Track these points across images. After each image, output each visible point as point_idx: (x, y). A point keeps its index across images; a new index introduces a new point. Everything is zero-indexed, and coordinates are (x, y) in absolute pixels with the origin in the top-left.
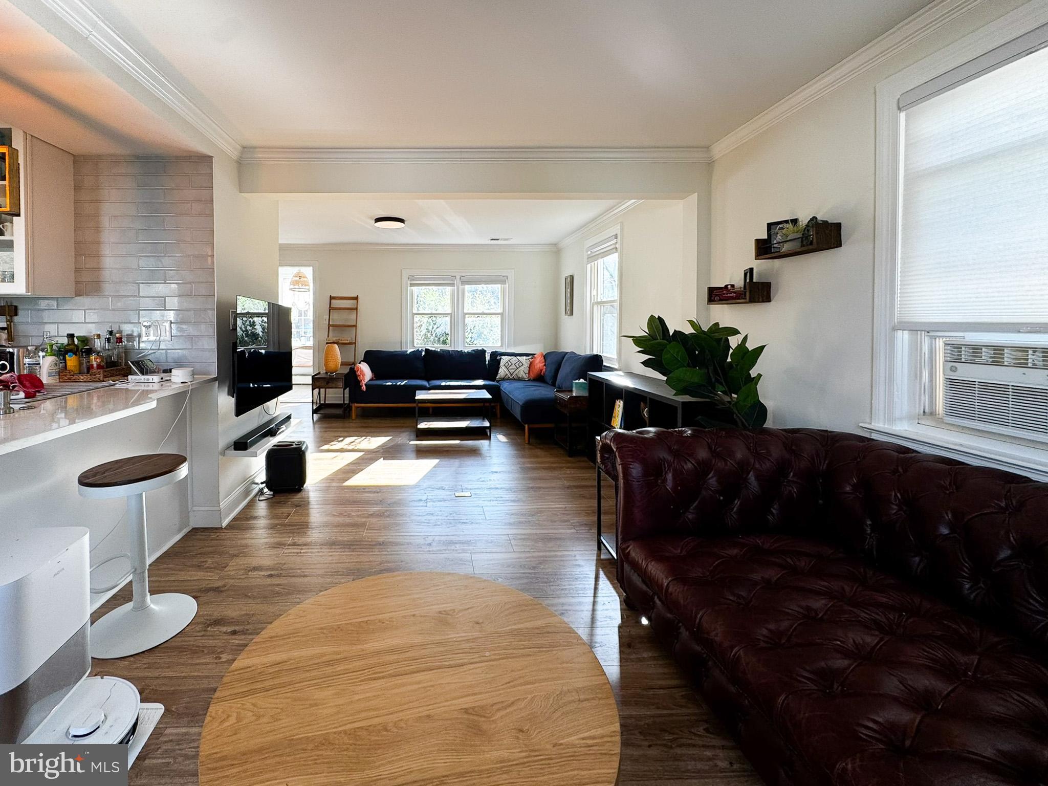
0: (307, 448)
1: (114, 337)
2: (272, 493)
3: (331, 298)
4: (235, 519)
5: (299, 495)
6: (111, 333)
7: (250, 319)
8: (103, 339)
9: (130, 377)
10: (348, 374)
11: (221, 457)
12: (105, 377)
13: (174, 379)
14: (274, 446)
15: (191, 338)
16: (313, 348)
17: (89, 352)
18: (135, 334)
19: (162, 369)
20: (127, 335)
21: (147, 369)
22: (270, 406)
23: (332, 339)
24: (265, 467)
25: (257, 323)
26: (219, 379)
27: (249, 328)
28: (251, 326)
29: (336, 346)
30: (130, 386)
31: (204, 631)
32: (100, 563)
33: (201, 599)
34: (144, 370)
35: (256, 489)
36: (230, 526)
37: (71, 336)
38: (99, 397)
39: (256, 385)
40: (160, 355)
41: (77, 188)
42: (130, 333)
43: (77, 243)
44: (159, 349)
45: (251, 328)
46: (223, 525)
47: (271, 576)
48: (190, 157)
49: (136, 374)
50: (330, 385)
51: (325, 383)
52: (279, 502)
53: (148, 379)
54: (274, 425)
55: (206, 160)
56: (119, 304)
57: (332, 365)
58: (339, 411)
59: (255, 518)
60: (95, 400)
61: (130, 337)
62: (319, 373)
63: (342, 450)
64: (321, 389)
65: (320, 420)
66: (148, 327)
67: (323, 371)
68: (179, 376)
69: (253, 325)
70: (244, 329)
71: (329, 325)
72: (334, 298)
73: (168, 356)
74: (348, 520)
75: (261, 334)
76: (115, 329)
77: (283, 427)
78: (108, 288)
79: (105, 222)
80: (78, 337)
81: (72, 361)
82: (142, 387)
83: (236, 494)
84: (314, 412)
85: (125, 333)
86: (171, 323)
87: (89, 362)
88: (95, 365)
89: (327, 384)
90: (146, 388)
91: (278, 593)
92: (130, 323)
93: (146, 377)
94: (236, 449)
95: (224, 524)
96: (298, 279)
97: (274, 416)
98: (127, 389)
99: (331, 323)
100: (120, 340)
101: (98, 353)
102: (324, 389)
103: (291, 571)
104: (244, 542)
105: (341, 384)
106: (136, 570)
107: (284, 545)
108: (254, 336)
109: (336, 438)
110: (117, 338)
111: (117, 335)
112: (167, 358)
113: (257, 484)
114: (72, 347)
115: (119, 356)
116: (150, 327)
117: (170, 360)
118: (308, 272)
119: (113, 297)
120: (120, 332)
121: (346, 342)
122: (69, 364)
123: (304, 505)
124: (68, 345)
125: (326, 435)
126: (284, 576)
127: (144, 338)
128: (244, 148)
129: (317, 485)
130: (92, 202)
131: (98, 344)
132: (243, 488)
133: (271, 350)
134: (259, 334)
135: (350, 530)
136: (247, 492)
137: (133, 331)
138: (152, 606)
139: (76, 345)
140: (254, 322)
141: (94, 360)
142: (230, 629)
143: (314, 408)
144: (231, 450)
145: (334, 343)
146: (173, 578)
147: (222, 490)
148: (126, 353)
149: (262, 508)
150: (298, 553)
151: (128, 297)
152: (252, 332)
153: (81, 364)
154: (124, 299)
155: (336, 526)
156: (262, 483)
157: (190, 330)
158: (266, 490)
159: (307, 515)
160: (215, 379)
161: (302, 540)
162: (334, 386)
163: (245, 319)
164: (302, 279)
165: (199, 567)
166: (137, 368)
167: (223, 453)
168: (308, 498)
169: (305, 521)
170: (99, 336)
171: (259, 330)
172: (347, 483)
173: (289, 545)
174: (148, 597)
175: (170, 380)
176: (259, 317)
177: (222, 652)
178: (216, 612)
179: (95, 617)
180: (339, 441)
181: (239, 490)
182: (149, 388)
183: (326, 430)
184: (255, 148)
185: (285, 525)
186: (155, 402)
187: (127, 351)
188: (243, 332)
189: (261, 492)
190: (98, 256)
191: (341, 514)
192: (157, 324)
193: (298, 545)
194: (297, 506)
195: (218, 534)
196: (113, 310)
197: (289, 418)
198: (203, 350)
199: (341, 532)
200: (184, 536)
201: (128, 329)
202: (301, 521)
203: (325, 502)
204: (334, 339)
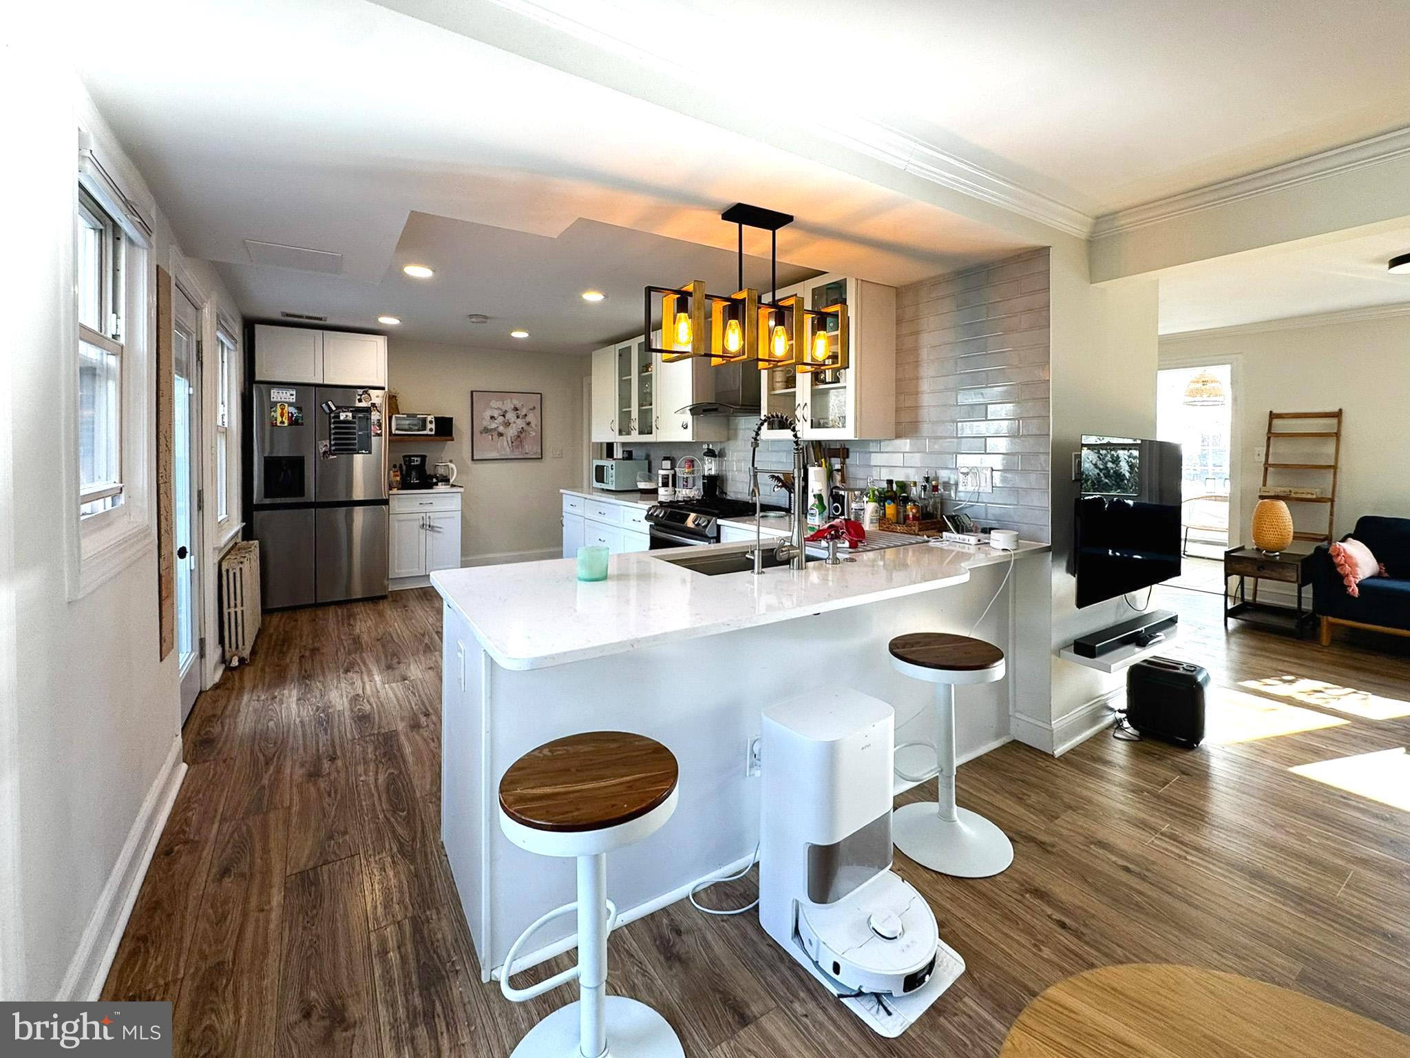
0: (1207, 679)
1: (931, 484)
2: (1136, 732)
3: (1273, 416)
4: (1072, 751)
5: (1189, 755)
6: (927, 479)
7: (1113, 452)
8: (919, 488)
9: (945, 534)
10: (1311, 556)
11: (1054, 657)
12: (920, 530)
13: (993, 544)
14: (1145, 661)
15: (1015, 491)
16: (1231, 500)
17: (907, 500)
18: (952, 482)
19: (980, 527)
20: (944, 483)
21: (963, 527)
22: (1138, 597)
23: (1272, 488)
24: (1125, 688)
25: (1122, 458)
26: (1055, 549)
27: (1110, 465)
28: (1113, 463)
29: (1282, 505)
30: (945, 545)
31: (1022, 895)
32: (906, 743)
33: (1020, 846)
34: (960, 529)
35: (1110, 718)
36: (1064, 758)
37: (890, 482)
38: (914, 551)
39: (1118, 554)
40: (979, 509)
41: (899, 321)
42: (946, 480)
43: (898, 381)
44: (977, 502)
45: (1114, 466)
46: (1055, 752)
47: (1127, 870)
48: (1019, 256)
49: (948, 530)
50: (1267, 573)
51: (1256, 568)
52: (1149, 753)
53: (964, 540)
54: (1143, 628)
55: (1041, 254)
56: (936, 447)
57: (1271, 538)
58: (1290, 624)
59: (1107, 763)
60: (910, 553)
61: (947, 485)
62: (1241, 549)
63: (1289, 701)
64: (1246, 578)
65: (1241, 630)
66: (966, 474)
67: (1251, 545)
68: (1000, 541)
69: (1116, 460)
70: (1102, 467)
71: (1267, 466)
72: (1280, 416)
73: (989, 511)
74: (1293, 843)
75: (1127, 475)
76: (932, 475)
77: (1161, 635)
78: (926, 429)
79: (924, 354)
80: (897, 482)
81: (890, 508)
82: (957, 548)
83: (1077, 715)
84: (1229, 613)
85: (941, 481)
86: (993, 470)
87: (905, 511)
88: (911, 516)
89: (1258, 569)
90: (960, 550)
91: (1137, 904)
92: (947, 468)
93: (961, 536)
94: (1077, 652)
95: (1059, 751)
96: (1200, 385)
97: (1146, 612)
98: (942, 549)
99: (1271, 461)
100: (935, 488)
101: (914, 502)
102: (1252, 579)
103: (1164, 881)
104: (1085, 793)
105: (1293, 575)
106: (942, 770)
107: (1156, 831)
108: (1119, 476)
109: (1277, 673)
110: (933, 486)
111: (934, 483)
112: (987, 514)
113: (1112, 709)
114: (889, 494)
115: (935, 508)
116: (968, 474)
117: (990, 516)
118: (1222, 374)
119: (930, 438)
120: (937, 479)
121: (1309, 496)
122: (888, 511)
123: (1200, 776)
124: (888, 491)
125: (1253, 661)
126: (1150, 883)
127: (961, 488)
128: (1097, 218)
129: (1228, 750)
130: (911, 334)
131: (915, 492)
132: (1090, 708)
133: (1145, 500)
134: (1124, 475)
135: (1302, 866)
136: (1095, 717)
137: (949, 478)
138: (959, 822)
139: (895, 493)
140: (1118, 457)
141: (911, 510)
142: (1057, 916)
143: (1229, 607)
144: (1068, 651)
145: (1277, 497)
146: (986, 798)
147: (1056, 703)
148: (942, 504)
149: (1118, 751)
150: (1180, 856)
151: (946, 438)
152: (1114, 472)
153: (898, 513)
154: (941, 441)
155: (1266, 845)
156: (1120, 711)
157: (1018, 481)
158: (1126, 724)
159: (1205, 797)
160: (1048, 549)
161: (1190, 837)
162: (1274, 575)
163: (1103, 452)
164: (1209, 386)
165: (1020, 799)
166: (952, 525)
167: (1058, 653)
168: (1208, 766)
169: (1198, 805)
170: (915, 484)
171: (1124, 468)
172: (1297, 770)
173: (1162, 834)
174: (955, 808)
175: (989, 543)
176: (1124, 449)
177: (1043, 942)
178: (1042, 879)
179: (899, 801)
180: (1285, 681)
181: (1082, 710)
182: (964, 551)
183: (1255, 652)
184: (1117, 212)
185: (1158, 797)
186: (968, 574)
187: (943, 502)
188: (1101, 470)
189: (1118, 724)
190: (916, 393)
191: (1282, 827)
192: (976, 471)
193: (1182, 843)
194: (1184, 773)
195: (1048, 763)
196: (931, 453)
197: (1173, 621)
198: (1032, 508)
199: (1278, 862)
200: (1003, 746)
201: (944, 475)
202: (1189, 802)
203: (1242, 788)
204: (1279, 490)
